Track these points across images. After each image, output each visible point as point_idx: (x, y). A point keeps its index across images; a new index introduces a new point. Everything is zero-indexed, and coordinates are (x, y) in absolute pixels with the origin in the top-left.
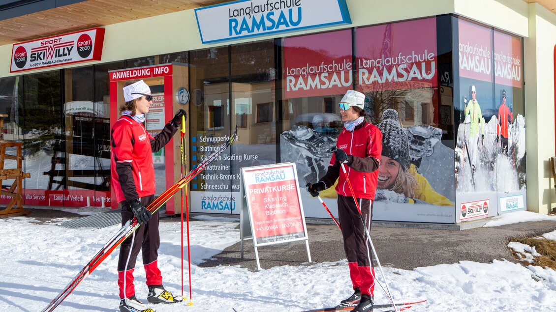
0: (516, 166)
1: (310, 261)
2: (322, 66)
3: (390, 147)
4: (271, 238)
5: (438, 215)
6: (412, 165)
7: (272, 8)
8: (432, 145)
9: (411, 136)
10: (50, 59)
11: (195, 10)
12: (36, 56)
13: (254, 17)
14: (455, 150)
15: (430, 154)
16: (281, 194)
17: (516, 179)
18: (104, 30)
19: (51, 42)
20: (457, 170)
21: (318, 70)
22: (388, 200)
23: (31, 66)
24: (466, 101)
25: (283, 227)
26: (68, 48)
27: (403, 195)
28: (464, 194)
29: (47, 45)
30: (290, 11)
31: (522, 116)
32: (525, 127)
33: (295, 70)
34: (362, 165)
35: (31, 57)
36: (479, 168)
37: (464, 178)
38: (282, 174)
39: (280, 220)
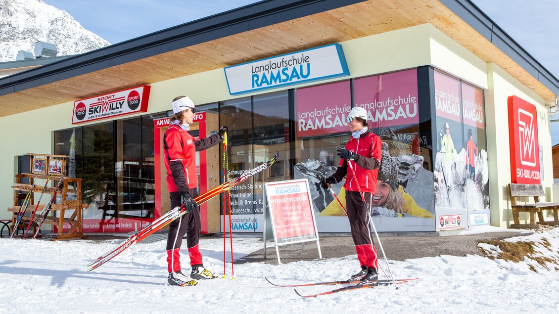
0: (482, 190)
1: (321, 257)
2: (327, 110)
3: (382, 172)
4: (289, 239)
5: (421, 226)
6: (400, 186)
7: (286, 65)
8: (416, 170)
9: (399, 163)
10: (105, 112)
11: (224, 68)
12: (94, 110)
13: (272, 72)
14: (434, 173)
15: (414, 176)
16: (296, 204)
17: (482, 201)
18: (150, 87)
19: (106, 98)
20: (436, 189)
21: (324, 114)
22: (381, 215)
23: (89, 118)
24: (441, 135)
25: (298, 230)
26: (120, 103)
27: (393, 210)
28: (442, 208)
29: (103, 100)
30: (301, 67)
31: (484, 151)
32: (487, 160)
33: (305, 114)
34: (366, 163)
35: (90, 111)
36: (453, 189)
37: (441, 195)
38: (297, 188)
39: (296, 224)
